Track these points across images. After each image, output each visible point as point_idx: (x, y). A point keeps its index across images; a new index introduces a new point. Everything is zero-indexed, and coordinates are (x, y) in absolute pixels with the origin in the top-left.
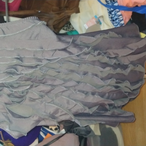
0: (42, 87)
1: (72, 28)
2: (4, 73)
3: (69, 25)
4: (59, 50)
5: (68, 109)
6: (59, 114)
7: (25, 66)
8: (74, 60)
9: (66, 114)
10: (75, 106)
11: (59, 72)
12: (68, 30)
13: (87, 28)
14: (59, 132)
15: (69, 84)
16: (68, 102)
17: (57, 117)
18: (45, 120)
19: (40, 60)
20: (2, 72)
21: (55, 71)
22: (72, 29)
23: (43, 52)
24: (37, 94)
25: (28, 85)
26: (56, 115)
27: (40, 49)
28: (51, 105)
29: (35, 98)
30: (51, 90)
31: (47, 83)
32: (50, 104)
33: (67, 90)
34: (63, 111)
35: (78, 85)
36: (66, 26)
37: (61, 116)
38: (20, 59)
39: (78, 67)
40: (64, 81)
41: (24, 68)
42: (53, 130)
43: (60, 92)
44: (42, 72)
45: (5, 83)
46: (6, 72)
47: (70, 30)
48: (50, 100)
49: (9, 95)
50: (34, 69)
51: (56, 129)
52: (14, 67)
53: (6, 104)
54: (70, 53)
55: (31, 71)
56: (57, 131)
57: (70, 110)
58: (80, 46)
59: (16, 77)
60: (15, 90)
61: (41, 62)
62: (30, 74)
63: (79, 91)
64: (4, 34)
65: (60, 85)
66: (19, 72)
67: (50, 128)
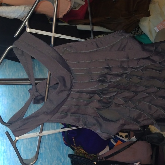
0: (127, 94)
1: (141, 31)
2: (96, 81)
3: (138, 29)
4: (143, 59)
5: (150, 114)
6: (142, 119)
7: (112, 75)
8: (157, 67)
9: (148, 119)
10: (156, 111)
11: (142, 79)
12: (137, 34)
13: (157, 31)
14: (129, 139)
15: (151, 90)
16: (150, 108)
17: (140, 122)
18: (129, 124)
19: (126, 69)
20: (95, 81)
21: (139, 78)
22: (140, 33)
23: (128, 61)
24: (122, 100)
25: (115, 92)
26: (139, 120)
27: (127, 59)
28: (135, 110)
29: (120, 103)
30: (135, 96)
31: (131, 90)
32: (133, 109)
33: (148, 96)
34: (145, 116)
35: (159, 91)
36: (134, 30)
37: (143, 120)
38: (109, 68)
39: (160, 73)
40: (146, 88)
41: (112, 76)
42: (124, 138)
43: (142, 98)
44: (127, 80)
45: (97, 90)
46: (98, 81)
47: (138, 34)
48: (133, 106)
49: (99, 101)
50: (121, 77)
51: (126, 136)
52: (104, 75)
53: (97, 108)
54: (153, 61)
55: (118, 79)
56: (128, 138)
57: (151, 115)
58: (162, 54)
59: (106, 85)
60: (104, 97)
61: (127, 70)
62: (117, 82)
63: (159, 97)
64: (98, 48)
65: (142, 91)
66: (108, 80)
67: (120, 135)
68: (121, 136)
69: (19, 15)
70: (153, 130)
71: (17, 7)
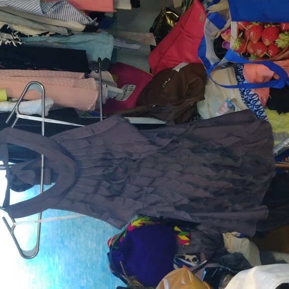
10: (181, 200)
14: (199, 263)
34: (164, 203)
42: (190, 262)
51: (194, 260)
56: (196, 262)
57: (174, 203)
67: (186, 258)
68: (188, 260)
69: (37, 110)
70: (232, 250)
71: (33, 102)
